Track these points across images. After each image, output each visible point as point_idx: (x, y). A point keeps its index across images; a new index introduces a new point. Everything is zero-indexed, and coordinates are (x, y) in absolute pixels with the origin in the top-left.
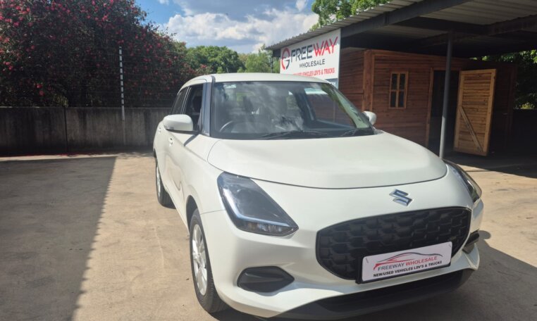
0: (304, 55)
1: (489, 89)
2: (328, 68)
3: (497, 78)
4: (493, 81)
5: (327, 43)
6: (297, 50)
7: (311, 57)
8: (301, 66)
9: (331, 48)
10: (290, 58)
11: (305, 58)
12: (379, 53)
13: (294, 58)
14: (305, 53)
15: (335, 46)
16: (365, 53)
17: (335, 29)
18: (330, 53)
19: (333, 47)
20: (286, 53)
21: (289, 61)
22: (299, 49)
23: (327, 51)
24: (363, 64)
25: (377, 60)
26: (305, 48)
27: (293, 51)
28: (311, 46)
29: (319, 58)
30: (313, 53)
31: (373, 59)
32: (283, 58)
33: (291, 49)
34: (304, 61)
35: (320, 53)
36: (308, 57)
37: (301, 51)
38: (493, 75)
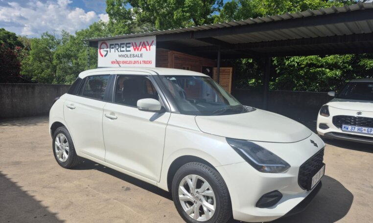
0: (124, 49)
1: (229, 78)
2: (146, 60)
3: (233, 72)
4: (231, 74)
5: (144, 43)
6: (116, 44)
7: (130, 51)
8: (120, 56)
9: (148, 47)
10: (108, 49)
11: (124, 51)
12: (177, 54)
13: (112, 50)
14: (123, 47)
15: (151, 47)
16: (169, 53)
17: (151, 35)
18: (147, 50)
19: (150, 47)
20: (104, 45)
21: (107, 51)
22: (118, 44)
23: (145, 49)
24: (167, 60)
25: (176, 58)
26: (124, 44)
27: (111, 45)
28: (130, 43)
29: (137, 52)
30: (132, 49)
31: (174, 57)
32: (100, 49)
33: (109, 43)
34: (123, 53)
35: (138, 50)
36: (127, 51)
37: (120, 45)
38: (231, 71)
